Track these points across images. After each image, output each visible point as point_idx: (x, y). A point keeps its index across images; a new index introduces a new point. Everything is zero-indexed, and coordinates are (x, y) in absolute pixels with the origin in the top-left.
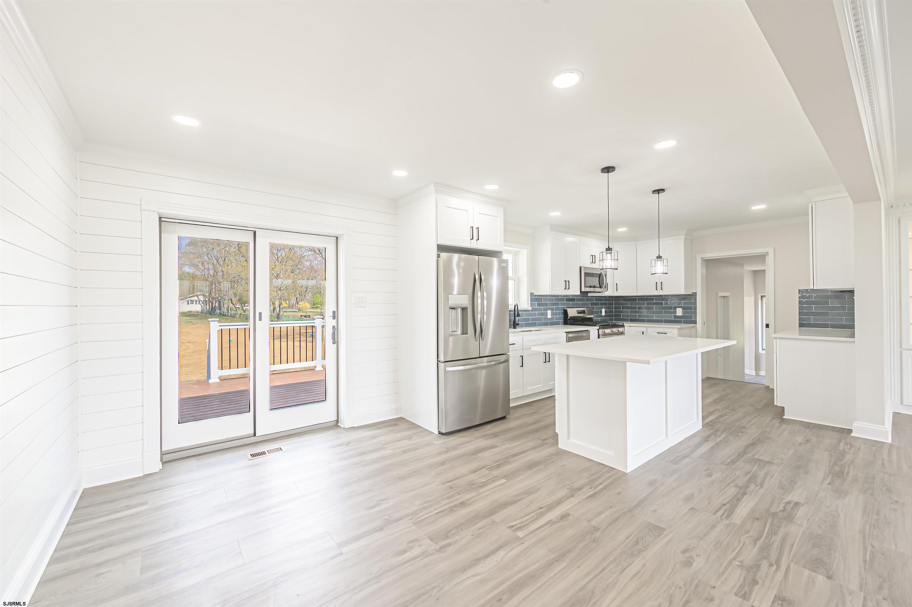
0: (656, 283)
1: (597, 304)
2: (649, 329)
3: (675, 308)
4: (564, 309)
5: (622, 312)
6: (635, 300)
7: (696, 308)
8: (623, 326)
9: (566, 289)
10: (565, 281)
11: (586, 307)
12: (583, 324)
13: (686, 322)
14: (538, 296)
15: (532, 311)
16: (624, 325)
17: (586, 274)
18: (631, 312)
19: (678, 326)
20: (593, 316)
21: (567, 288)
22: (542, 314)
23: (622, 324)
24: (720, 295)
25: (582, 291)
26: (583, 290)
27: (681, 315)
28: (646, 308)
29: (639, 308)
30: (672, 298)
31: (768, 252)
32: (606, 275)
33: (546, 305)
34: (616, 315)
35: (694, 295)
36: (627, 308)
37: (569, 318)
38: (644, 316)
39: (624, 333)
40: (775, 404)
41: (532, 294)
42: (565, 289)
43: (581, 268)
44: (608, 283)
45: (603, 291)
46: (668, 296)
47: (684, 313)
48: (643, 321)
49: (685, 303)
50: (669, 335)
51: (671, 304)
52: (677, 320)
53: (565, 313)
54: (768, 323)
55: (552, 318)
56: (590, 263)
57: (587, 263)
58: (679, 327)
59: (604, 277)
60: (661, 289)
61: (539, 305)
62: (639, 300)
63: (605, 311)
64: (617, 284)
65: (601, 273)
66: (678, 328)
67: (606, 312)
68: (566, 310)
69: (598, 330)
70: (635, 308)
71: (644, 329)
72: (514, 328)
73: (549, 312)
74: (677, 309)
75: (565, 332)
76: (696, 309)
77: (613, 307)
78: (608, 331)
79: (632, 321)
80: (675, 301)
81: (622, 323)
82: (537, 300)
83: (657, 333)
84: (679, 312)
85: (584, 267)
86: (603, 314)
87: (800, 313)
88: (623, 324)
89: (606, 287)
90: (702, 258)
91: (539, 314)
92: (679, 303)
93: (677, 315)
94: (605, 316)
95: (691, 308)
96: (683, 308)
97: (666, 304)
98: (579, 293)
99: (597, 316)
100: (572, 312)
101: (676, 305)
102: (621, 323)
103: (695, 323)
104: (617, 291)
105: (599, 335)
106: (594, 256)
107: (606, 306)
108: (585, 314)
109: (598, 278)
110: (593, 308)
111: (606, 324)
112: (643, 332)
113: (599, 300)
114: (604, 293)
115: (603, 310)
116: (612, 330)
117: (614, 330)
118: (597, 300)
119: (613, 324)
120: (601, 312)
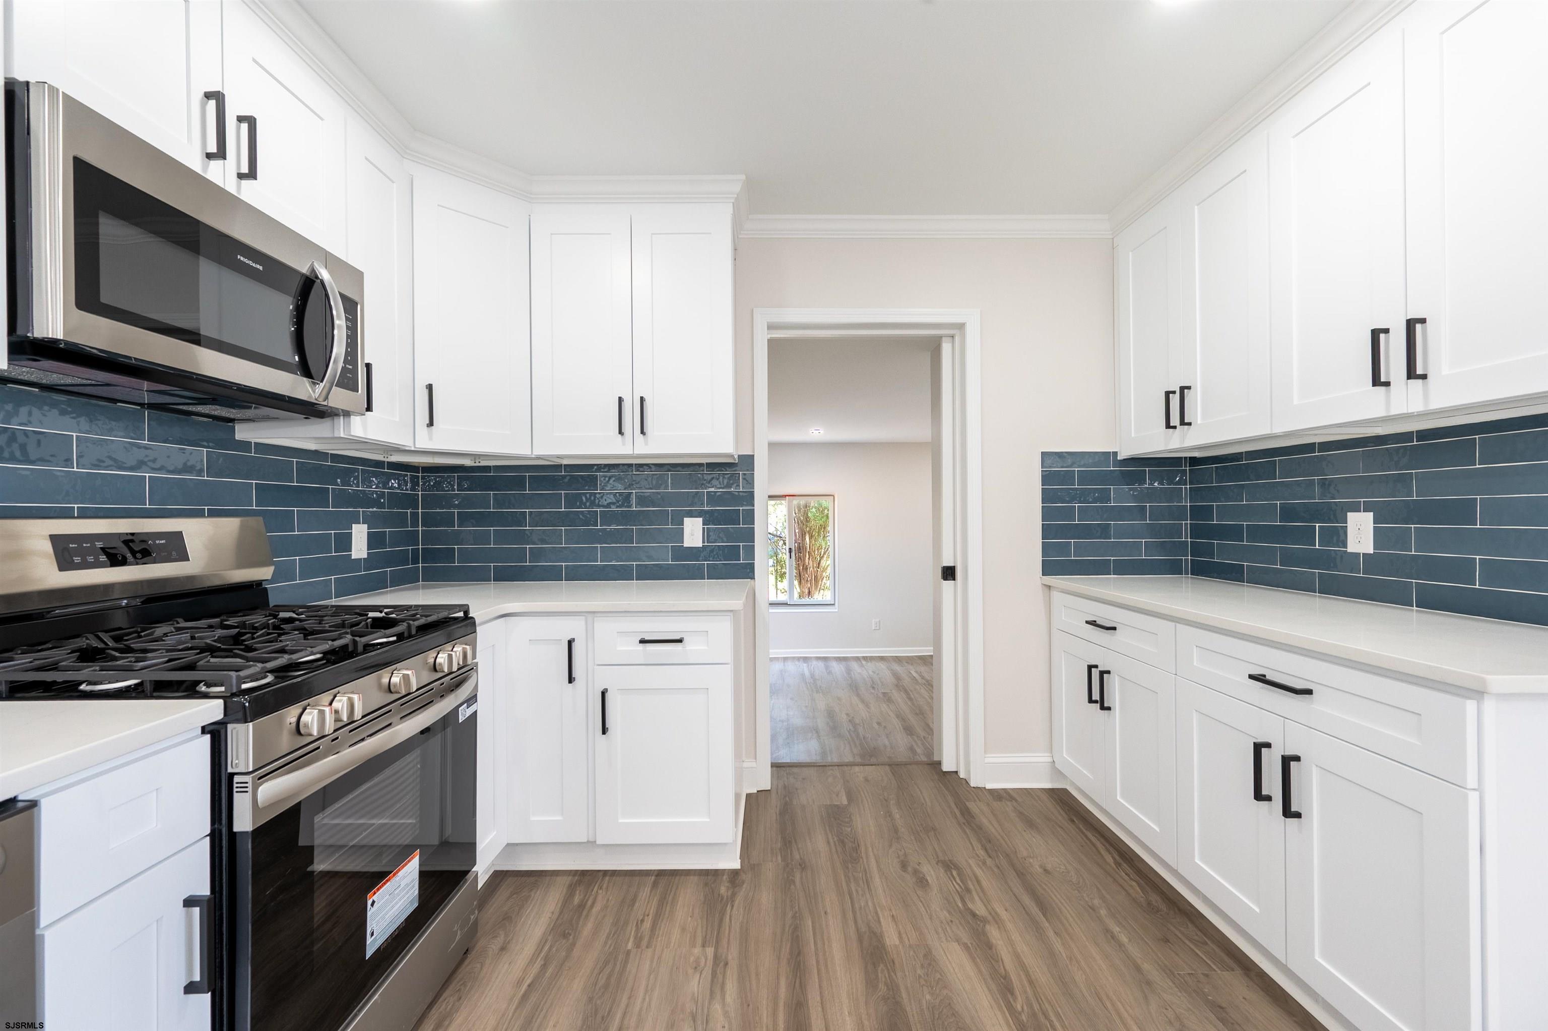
0: (621, 399)
1: (311, 497)
2: (602, 626)
3: (679, 518)
5: (457, 538)
6: (518, 483)
7: (749, 517)
13: (717, 573)
18: (501, 537)
20: (271, 569)
23: (461, 614)
25: (41, 338)
26: (52, 334)
27: (701, 545)
29: (537, 520)
32: (350, 306)
34: (429, 555)
35: (746, 462)
36: (483, 519)
44: (368, 365)
45: (333, 405)
47: (707, 535)
49: (712, 497)
50: (693, 647)
51: (665, 503)
59: (340, 323)
60: (642, 433)
63: (370, 536)
65: (314, 277)
67: (373, 540)
70: (517, 519)
71: (572, 628)
74: (685, 519)
76: (751, 520)
77: (415, 515)
80: (681, 487)
83: (639, 641)
84: (693, 533)
86: (359, 550)
88: (466, 613)
89: (358, 380)
92: (694, 497)
93: (686, 545)
94: (369, 562)
95: (733, 518)
96: (709, 518)
97: (650, 500)
101: (683, 505)
103: (749, 573)
104: (431, 424)
105: (232, 775)
106: (240, 119)
107: (375, 509)
108: (189, 560)
109: (288, 305)
110: (285, 521)
111: (347, 639)
112: (570, 643)
113: (328, 475)
114: (348, 426)
115: (360, 534)
116: (385, 680)
117: (396, 679)
118: (305, 472)
119: (409, 626)
120: (345, 542)
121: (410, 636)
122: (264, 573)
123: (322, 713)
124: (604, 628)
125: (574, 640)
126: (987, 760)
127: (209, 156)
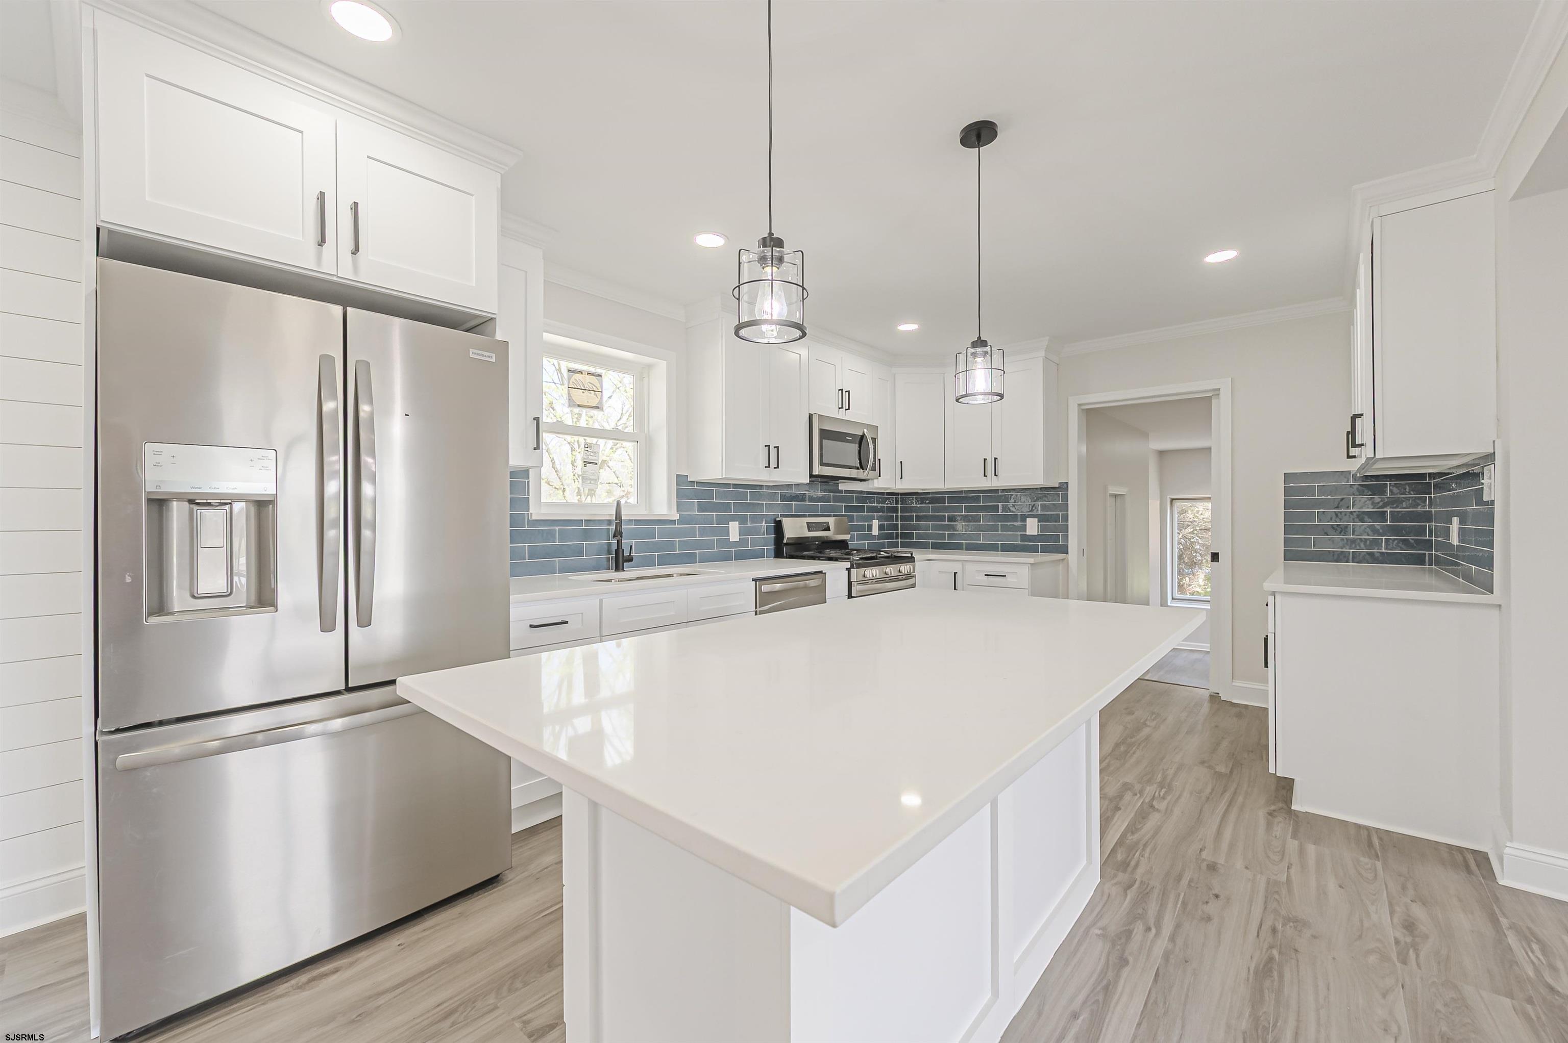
0: (985, 460)
1: (861, 509)
2: (968, 567)
3: (1024, 518)
4: (775, 520)
5: (915, 528)
6: (942, 500)
7: (1066, 518)
8: (911, 559)
9: (769, 466)
10: (766, 446)
11: (834, 516)
12: (819, 555)
13: (1045, 550)
14: (700, 483)
15: (680, 521)
16: (914, 557)
17: (826, 434)
18: (935, 528)
19: (1029, 558)
20: (850, 535)
21: (773, 463)
22: (713, 532)
23: (910, 555)
24: (1110, 492)
25: (814, 474)
26: (816, 472)
27: (1037, 534)
28: (965, 519)
29: (951, 519)
30: (1017, 495)
31: (1219, 389)
32: (874, 440)
33: (727, 507)
34: (904, 536)
35: (1064, 487)
36: (926, 518)
37: (785, 541)
38: (961, 536)
39: (914, 576)
40: (1272, 770)
41: (681, 480)
42: (766, 467)
43: (811, 416)
44: (879, 460)
45: (868, 478)
46: (1010, 490)
47: (1042, 528)
48: (958, 547)
49: (1044, 507)
50: (1010, 580)
51: (1014, 510)
52: (1027, 546)
53: (778, 528)
54: (1217, 552)
55: (742, 542)
56: (837, 408)
57: (829, 408)
58: (1031, 560)
59: (871, 446)
60: (995, 475)
61: (701, 508)
62: (952, 500)
63: (880, 525)
64: (901, 462)
65: (864, 435)
66: (1031, 564)
67: (881, 527)
68: (780, 522)
69: (848, 570)
70: (942, 518)
71: (957, 567)
72: (617, 569)
73: (734, 527)
74: (1027, 519)
75: (753, 580)
76: (1067, 520)
77: (897, 516)
78: (872, 572)
79: (936, 547)
80: (1023, 504)
81: (909, 552)
82: (697, 495)
83: (985, 575)
84: (1032, 527)
85: (818, 415)
86: (875, 531)
87: (1287, 529)
88: (912, 554)
89: (876, 467)
90: (1080, 405)
91: (703, 532)
92: (1032, 507)
93: (1028, 533)
94: (880, 537)
95: (1056, 518)
96: (1041, 518)
97: (1005, 509)
98: (807, 480)
99: (861, 538)
100: (794, 528)
101: (1025, 511)
102: (906, 552)
103: (1065, 550)
104: (901, 478)
105: (851, 582)
106: (846, 392)
107: (881, 514)
108: (830, 530)
109: (855, 447)
110: (851, 519)
111: (874, 555)
112: (955, 573)
113: (864, 500)
114: (873, 483)
115: (875, 524)
116: (885, 570)
117: (888, 570)
118: (859, 500)
119: (892, 555)
120: (870, 528)
121: (892, 558)
122: (846, 537)
123: (870, 571)
124: (970, 567)
125: (957, 573)
126: (1234, 684)
127: (839, 408)
